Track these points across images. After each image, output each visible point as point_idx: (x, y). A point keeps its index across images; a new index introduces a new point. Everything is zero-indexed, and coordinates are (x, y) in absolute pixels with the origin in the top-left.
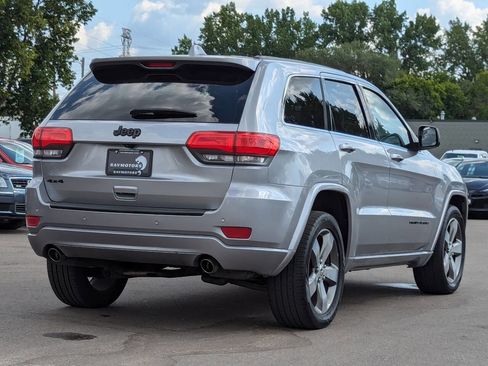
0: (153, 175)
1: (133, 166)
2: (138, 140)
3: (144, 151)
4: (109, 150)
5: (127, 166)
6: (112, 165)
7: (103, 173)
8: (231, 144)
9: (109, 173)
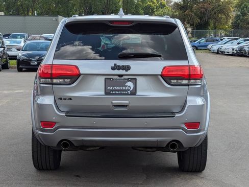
0: (138, 93)
1: (124, 88)
2: (129, 72)
3: (131, 79)
4: (105, 79)
5: (119, 88)
6: (109, 88)
7: (103, 93)
8: (187, 73)
9: (107, 93)
